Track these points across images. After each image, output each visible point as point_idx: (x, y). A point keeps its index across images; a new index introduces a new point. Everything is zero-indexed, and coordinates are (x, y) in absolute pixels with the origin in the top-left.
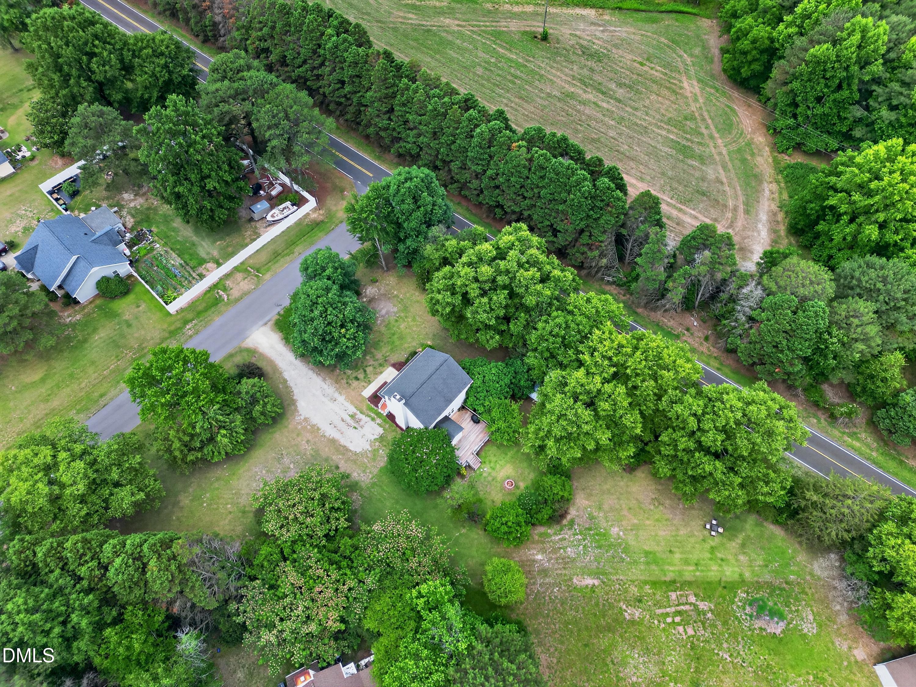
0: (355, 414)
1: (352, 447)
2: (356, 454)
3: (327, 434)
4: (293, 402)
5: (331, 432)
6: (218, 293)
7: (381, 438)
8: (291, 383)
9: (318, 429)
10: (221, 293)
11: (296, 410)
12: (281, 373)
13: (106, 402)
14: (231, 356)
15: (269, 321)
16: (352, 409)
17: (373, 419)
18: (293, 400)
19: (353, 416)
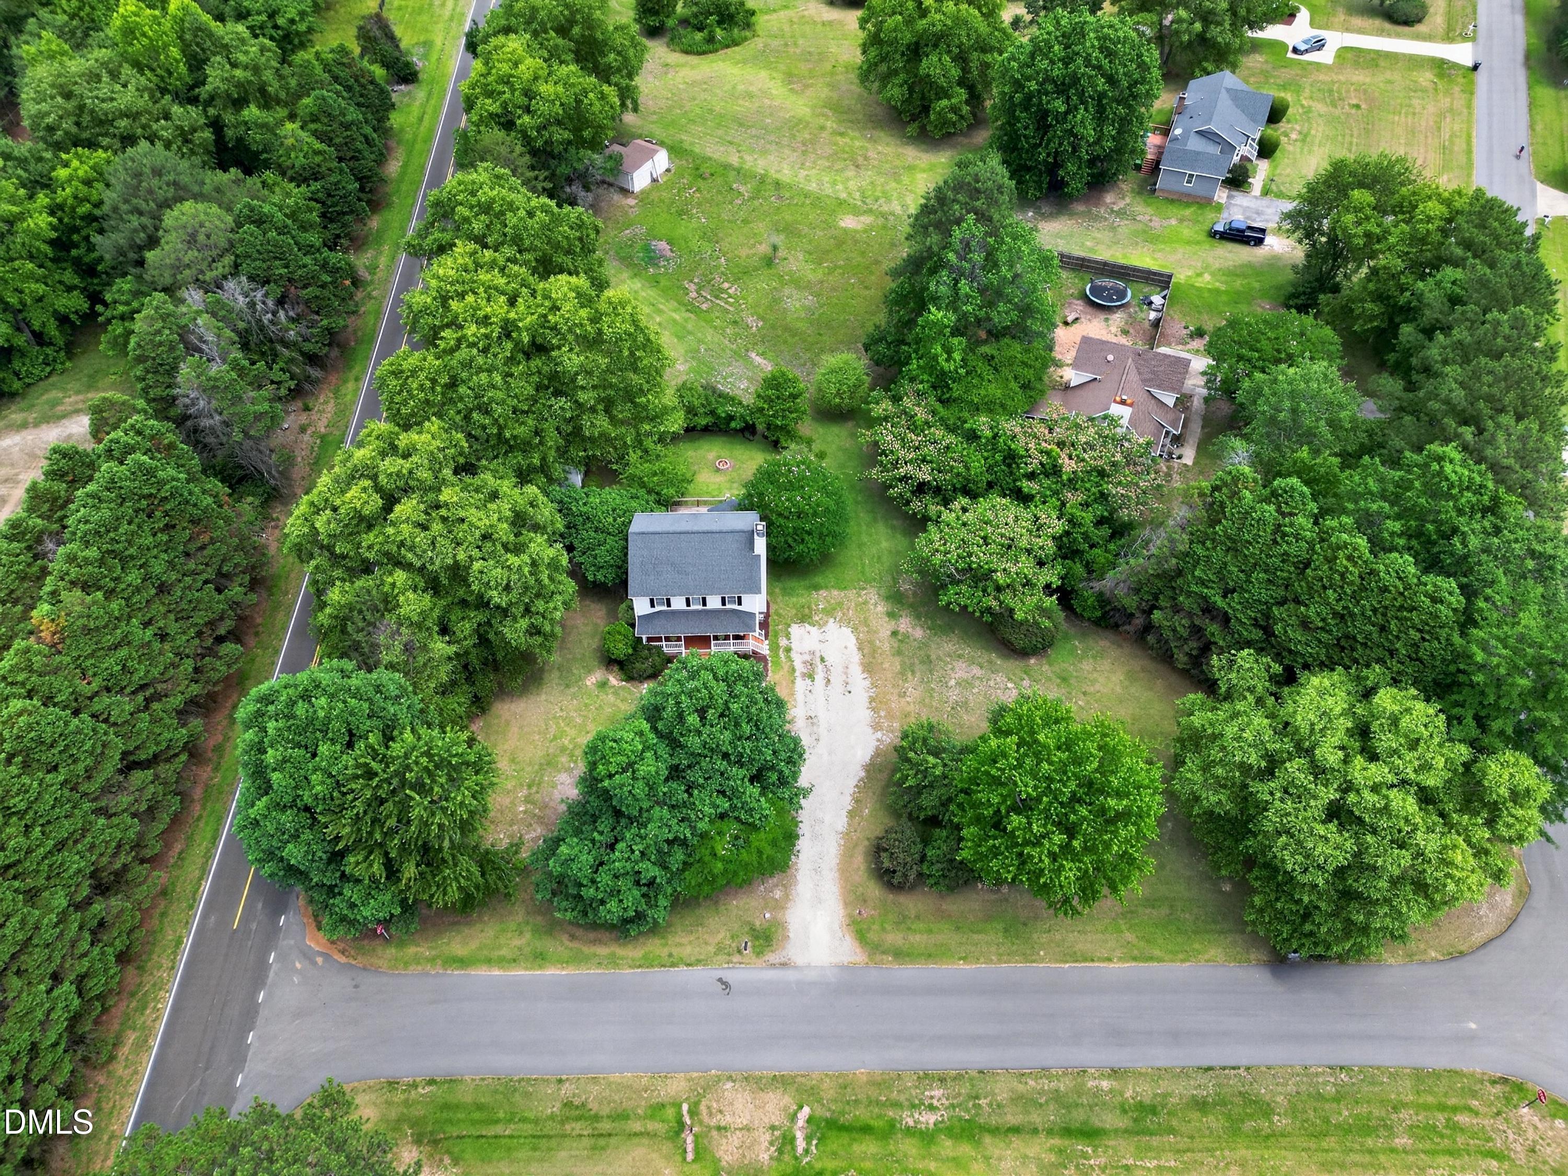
0: (804, 675)
1: (852, 642)
2: (855, 630)
3: (867, 683)
4: (872, 768)
5: (860, 683)
6: (807, 1151)
7: (804, 618)
8: (847, 802)
9: (872, 700)
10: (801, 1144)
11: (877, 754)
12: (846, 835)
13: (1202, 1079)
14: (899, 955)
15: (773, 966)
16: (801, 685)
17: (788, 650)
18: (868, 771)
19: (810, 676)
